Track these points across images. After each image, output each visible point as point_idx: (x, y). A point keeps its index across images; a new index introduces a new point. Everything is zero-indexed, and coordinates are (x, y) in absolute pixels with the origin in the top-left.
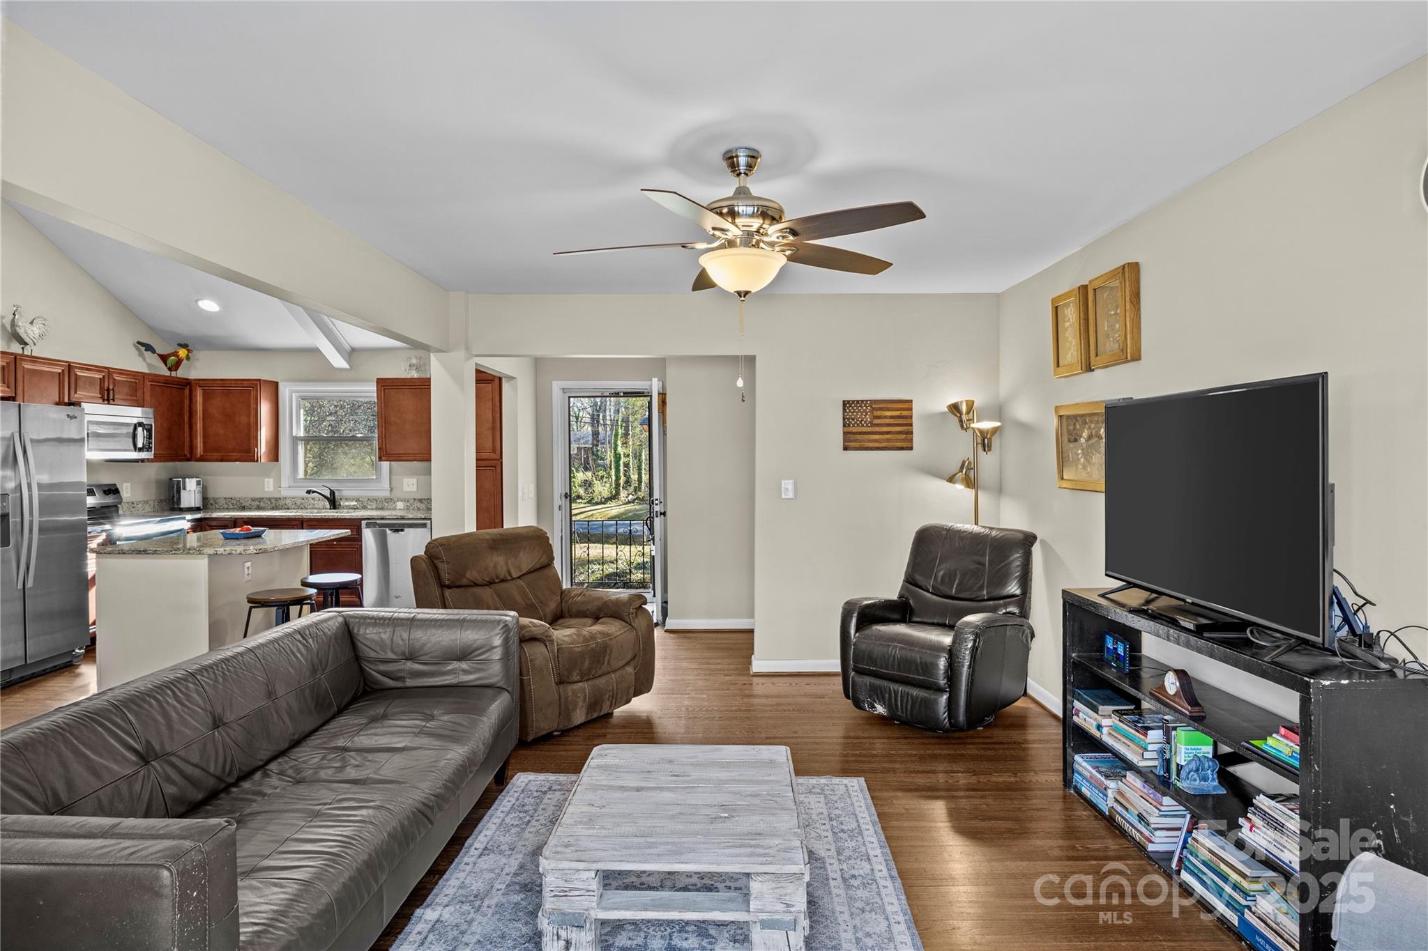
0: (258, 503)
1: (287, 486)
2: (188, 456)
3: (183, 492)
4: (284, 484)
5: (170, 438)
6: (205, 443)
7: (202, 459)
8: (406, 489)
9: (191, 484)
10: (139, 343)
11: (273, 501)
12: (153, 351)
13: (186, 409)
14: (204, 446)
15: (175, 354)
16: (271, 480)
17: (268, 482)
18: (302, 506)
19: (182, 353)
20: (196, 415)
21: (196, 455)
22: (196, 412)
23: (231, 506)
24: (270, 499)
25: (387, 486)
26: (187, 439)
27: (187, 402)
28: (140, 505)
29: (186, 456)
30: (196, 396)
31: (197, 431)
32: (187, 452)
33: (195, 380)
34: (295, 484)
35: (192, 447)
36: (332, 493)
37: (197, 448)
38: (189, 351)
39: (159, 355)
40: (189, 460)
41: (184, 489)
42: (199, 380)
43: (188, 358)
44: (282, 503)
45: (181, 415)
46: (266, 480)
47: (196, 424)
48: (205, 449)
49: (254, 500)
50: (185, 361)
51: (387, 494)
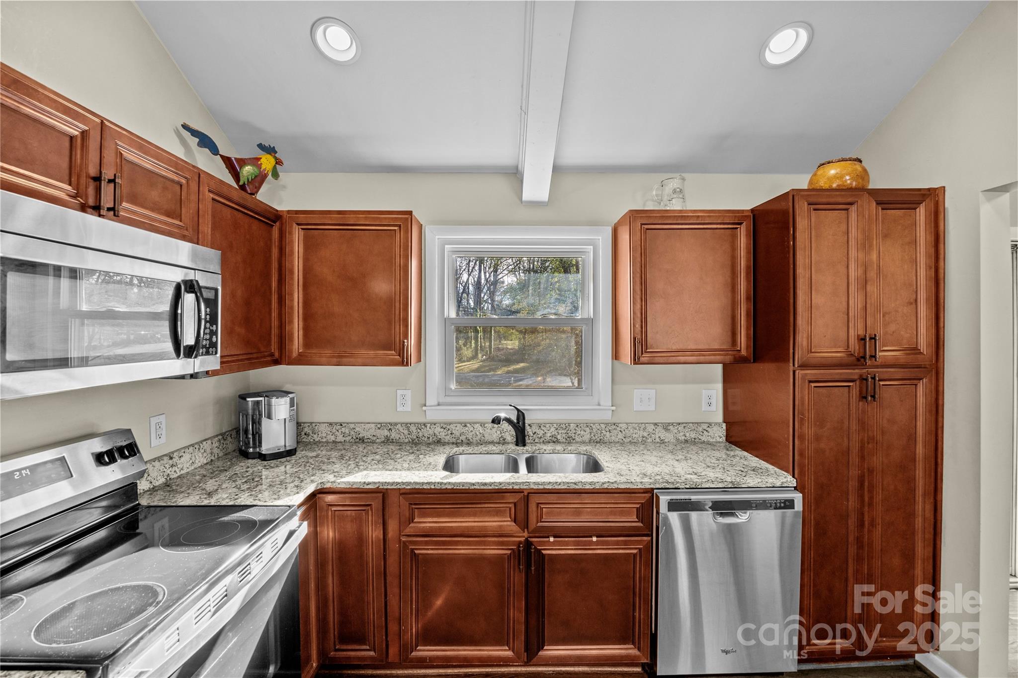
0: (386, 433)
1: (436, 403)
2: (277, 355)
3: (265, 421)
4: (431, 400)
5: (247, 321)
6: (307, 330)
7: (302, 360)
8: (637, 406)
9: (281, 408)
10: (185, 127)
11: (413, 428)
12: (214, 150)
13: (275, 265)
14: (306, 335)
15: (255, 161)
16: (408, 393)
17: (403, 396)
18: (463, 438)
19: (267, 162)
20: (292, 279)
21: (291, 351)
22: (292, 272)
23: (340, 438)
24: (407, 425)
25: (606, 402)
26: (275, 323)
27: (275, 252)
28: (187, 457)
29: (272, 355)
30: (292, 242)
31: (292, 308)
32: (274, 348)
33: (289, 212)
34: (449, 400)
35: (283, 340)
36: (521, 415)
37: (291, 340)
38: (279, 162)
39: (222, 156)
40: (277, 362)
41: (269, 417)
42: (297, 212)
43: (276, 175)
44: (427, 432)
45: (267, 276)
46: (400, 392)
47: (292, 295)
48: (309, 341)
49: (381, 426)
50: (270, 177)
51: (607, 416)
